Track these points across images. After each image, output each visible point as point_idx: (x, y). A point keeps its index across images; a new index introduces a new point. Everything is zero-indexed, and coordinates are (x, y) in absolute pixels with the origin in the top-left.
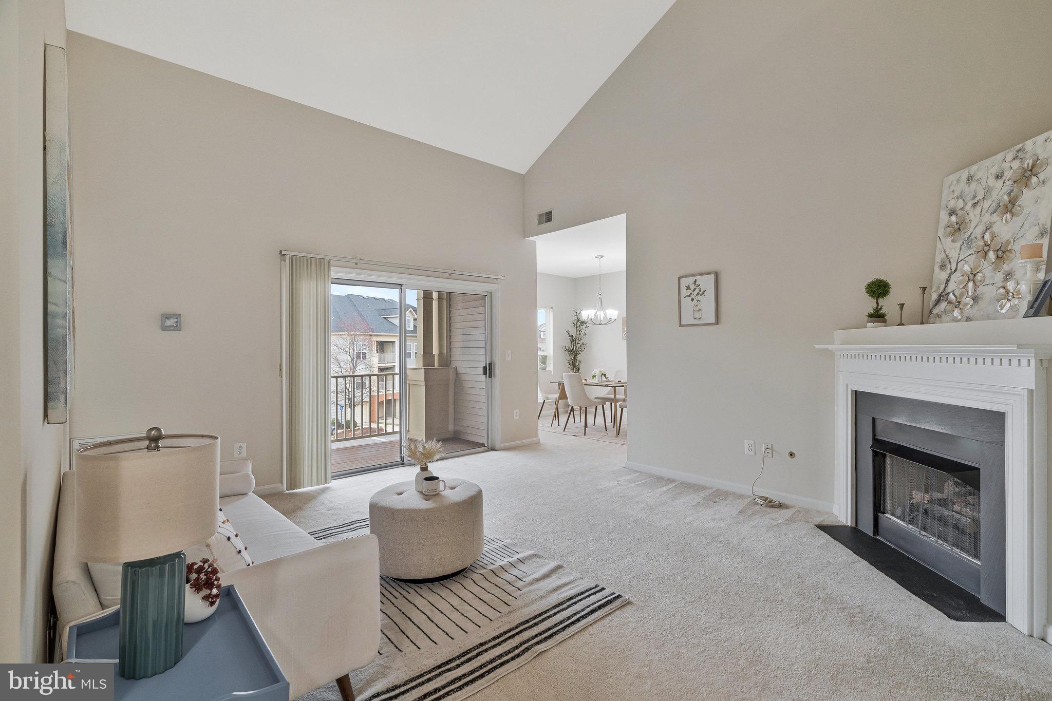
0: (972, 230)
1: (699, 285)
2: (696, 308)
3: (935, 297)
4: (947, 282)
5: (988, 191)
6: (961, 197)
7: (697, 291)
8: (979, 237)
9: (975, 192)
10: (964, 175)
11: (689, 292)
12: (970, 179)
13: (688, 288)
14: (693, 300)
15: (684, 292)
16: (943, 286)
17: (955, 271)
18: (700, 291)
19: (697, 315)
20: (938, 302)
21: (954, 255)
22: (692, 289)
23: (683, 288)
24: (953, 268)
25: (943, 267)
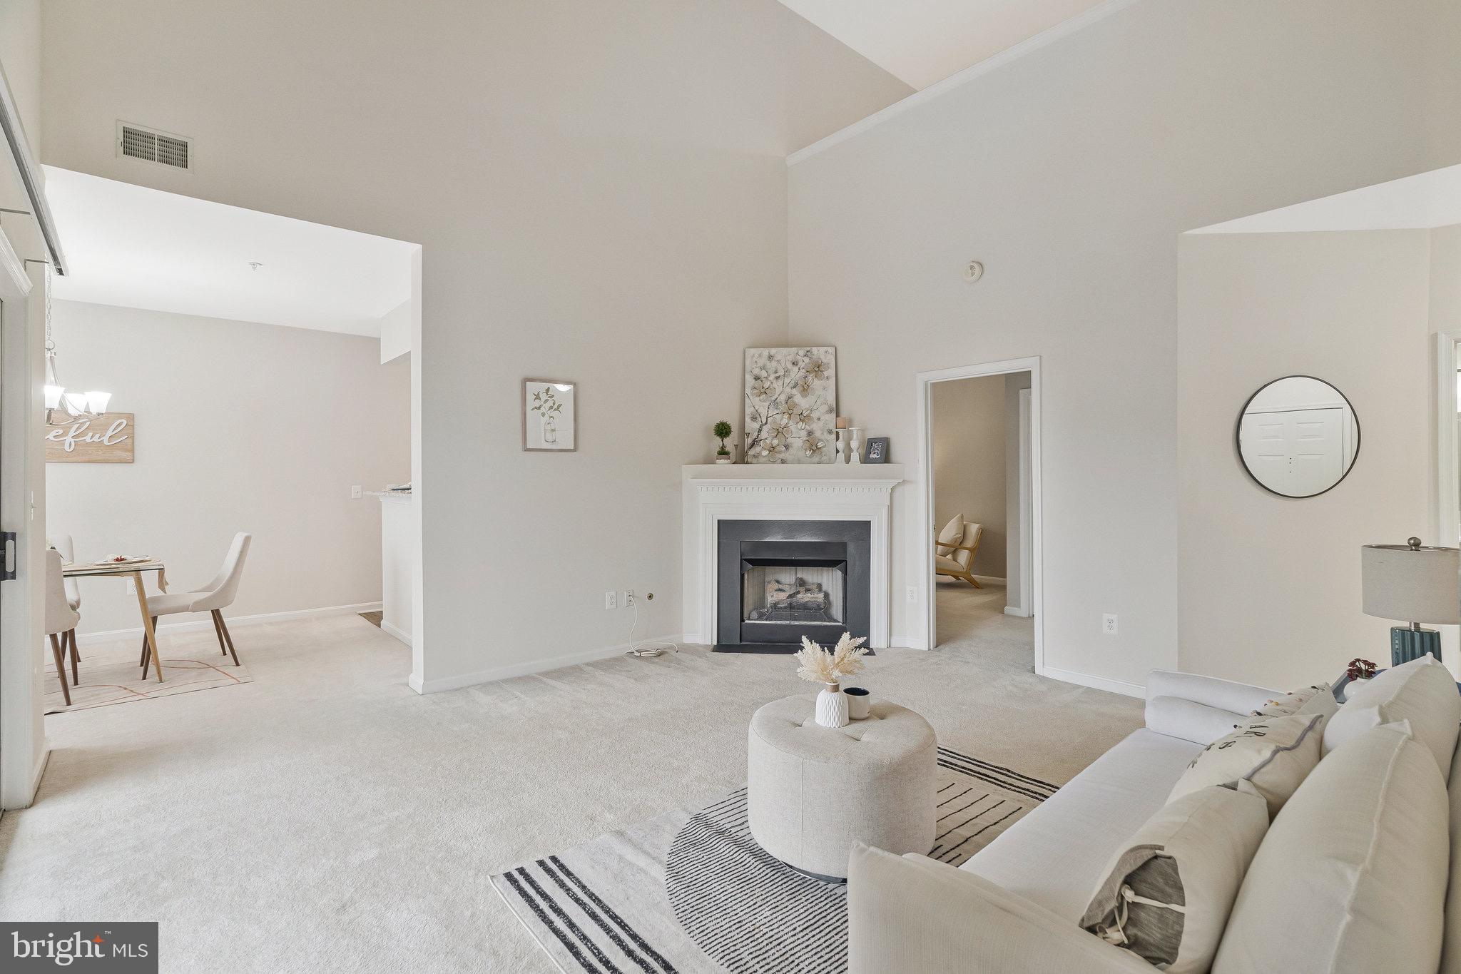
0: (776, 396)
1: (553, 396)
2: (549, 427)
3: (750, 441)
4: (760, 431)
5: (787, 371)
6: (763, 368)
7: (550, 403)
8: (783, 402)
9: (777, 368)
10: (765, 352)
11: (537, 403)
12: (770, 358)
13: (537, 397)
14: (543, 415)
15: (531, 402)
16: (757, 433)
17: (766, 423)
18: (554, 404)
19: (549, 437)
20: (752, 445)
21: (763, 411)
22: (543, 399)
23: (530, 397)
24: (764, 422)
25: (754, 419)
